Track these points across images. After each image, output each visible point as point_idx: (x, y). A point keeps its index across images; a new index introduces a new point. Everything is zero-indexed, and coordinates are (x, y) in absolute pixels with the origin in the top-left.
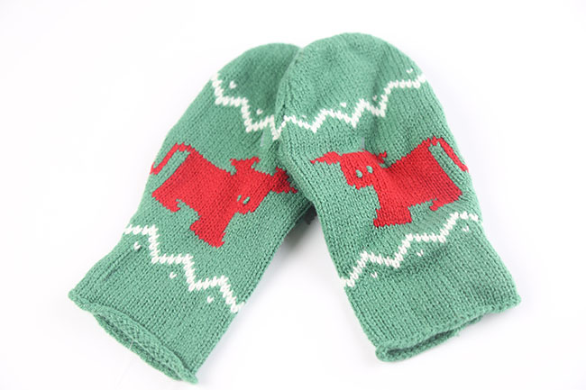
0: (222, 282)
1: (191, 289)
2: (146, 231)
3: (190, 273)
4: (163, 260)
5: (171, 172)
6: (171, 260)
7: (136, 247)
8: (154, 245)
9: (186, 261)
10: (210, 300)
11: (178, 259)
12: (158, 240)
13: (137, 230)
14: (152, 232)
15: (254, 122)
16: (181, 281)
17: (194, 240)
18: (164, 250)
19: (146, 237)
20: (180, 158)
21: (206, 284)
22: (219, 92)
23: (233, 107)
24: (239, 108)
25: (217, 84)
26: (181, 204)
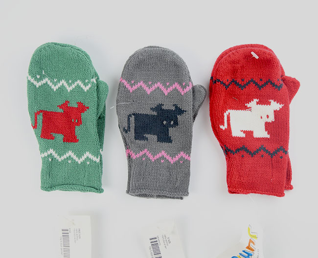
0: (88, 154)
1: (80, 163)
2: (49, 153)
3: (75, 157)
4: (62, 158)
5: (41, 125)
6: (65, 156)
7: (50, 160)
8: (56, 156)
9: (70, 153)
10: (88, 163)
11: (67, 155)
12: (56, 153)
13: (46, 154)
14: (51, 151)
15: (55, 86)
16: (74, 162)
17: (68, 144)
18: (60, 155)
19: (51, 154)
20: (40, 118)
21: (83, 158)
22: (35, 83)
23: (44, 84)
24: (47, 83)
25: (32, 80)
26: (54, 134)
